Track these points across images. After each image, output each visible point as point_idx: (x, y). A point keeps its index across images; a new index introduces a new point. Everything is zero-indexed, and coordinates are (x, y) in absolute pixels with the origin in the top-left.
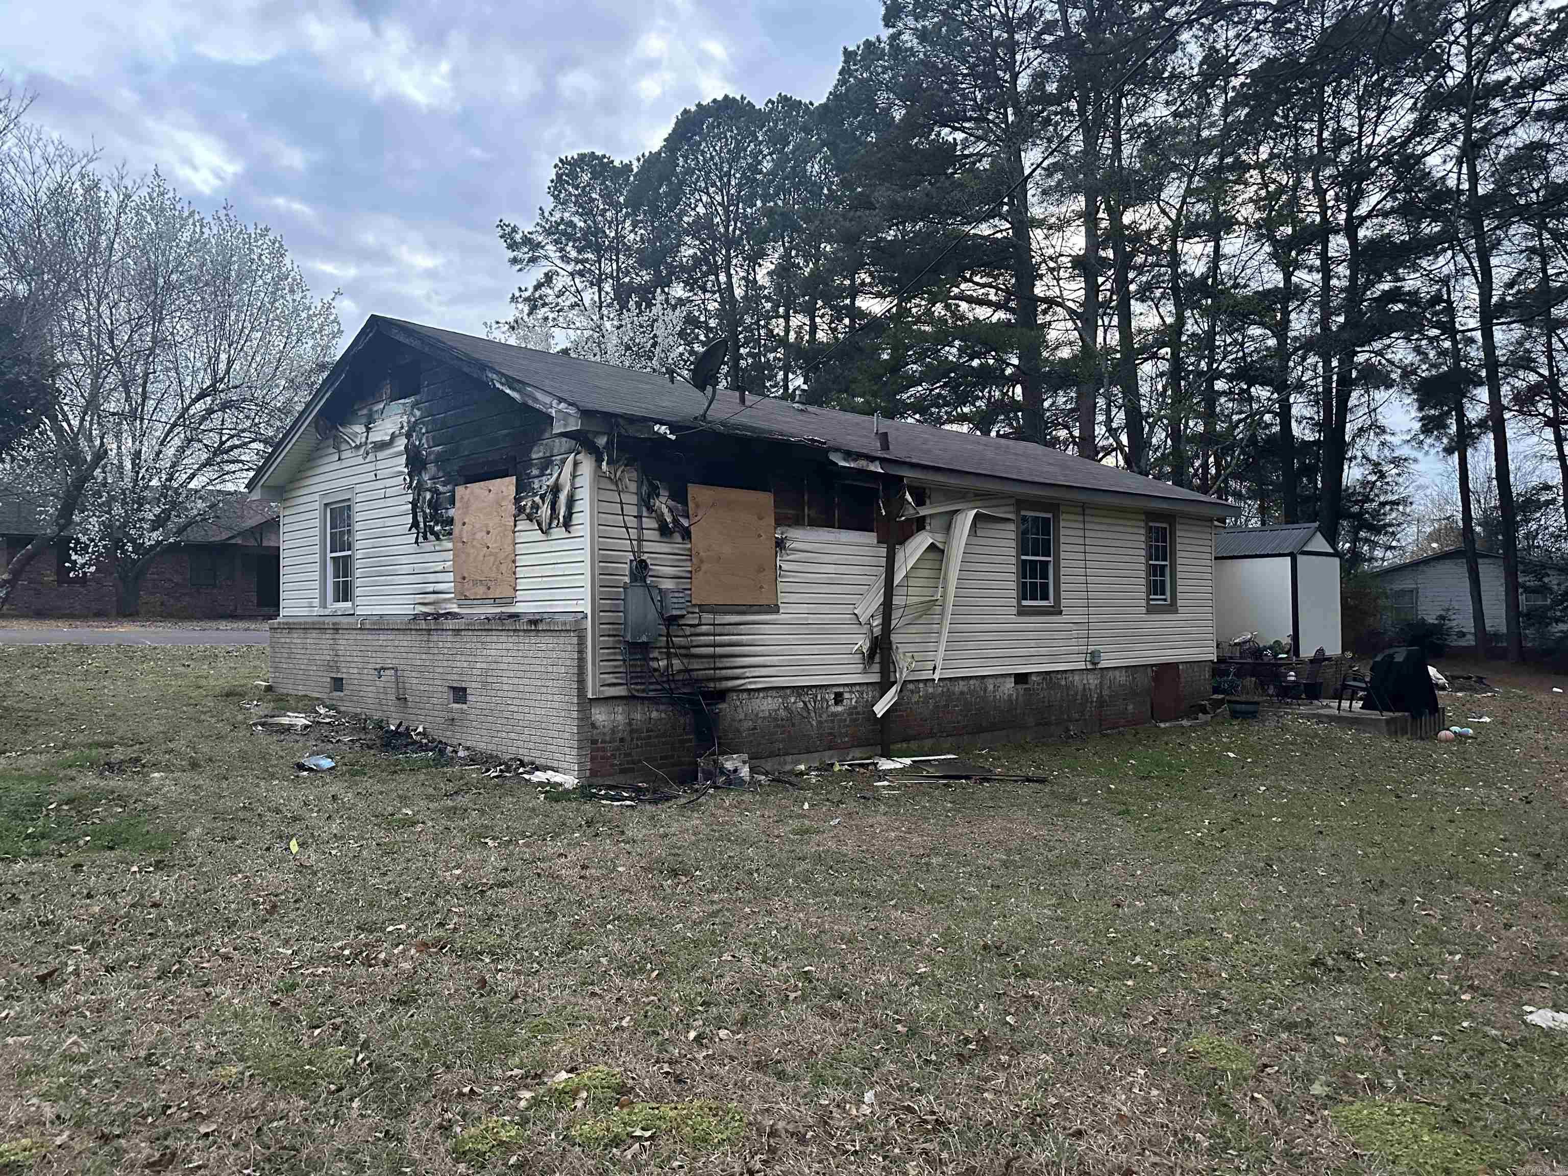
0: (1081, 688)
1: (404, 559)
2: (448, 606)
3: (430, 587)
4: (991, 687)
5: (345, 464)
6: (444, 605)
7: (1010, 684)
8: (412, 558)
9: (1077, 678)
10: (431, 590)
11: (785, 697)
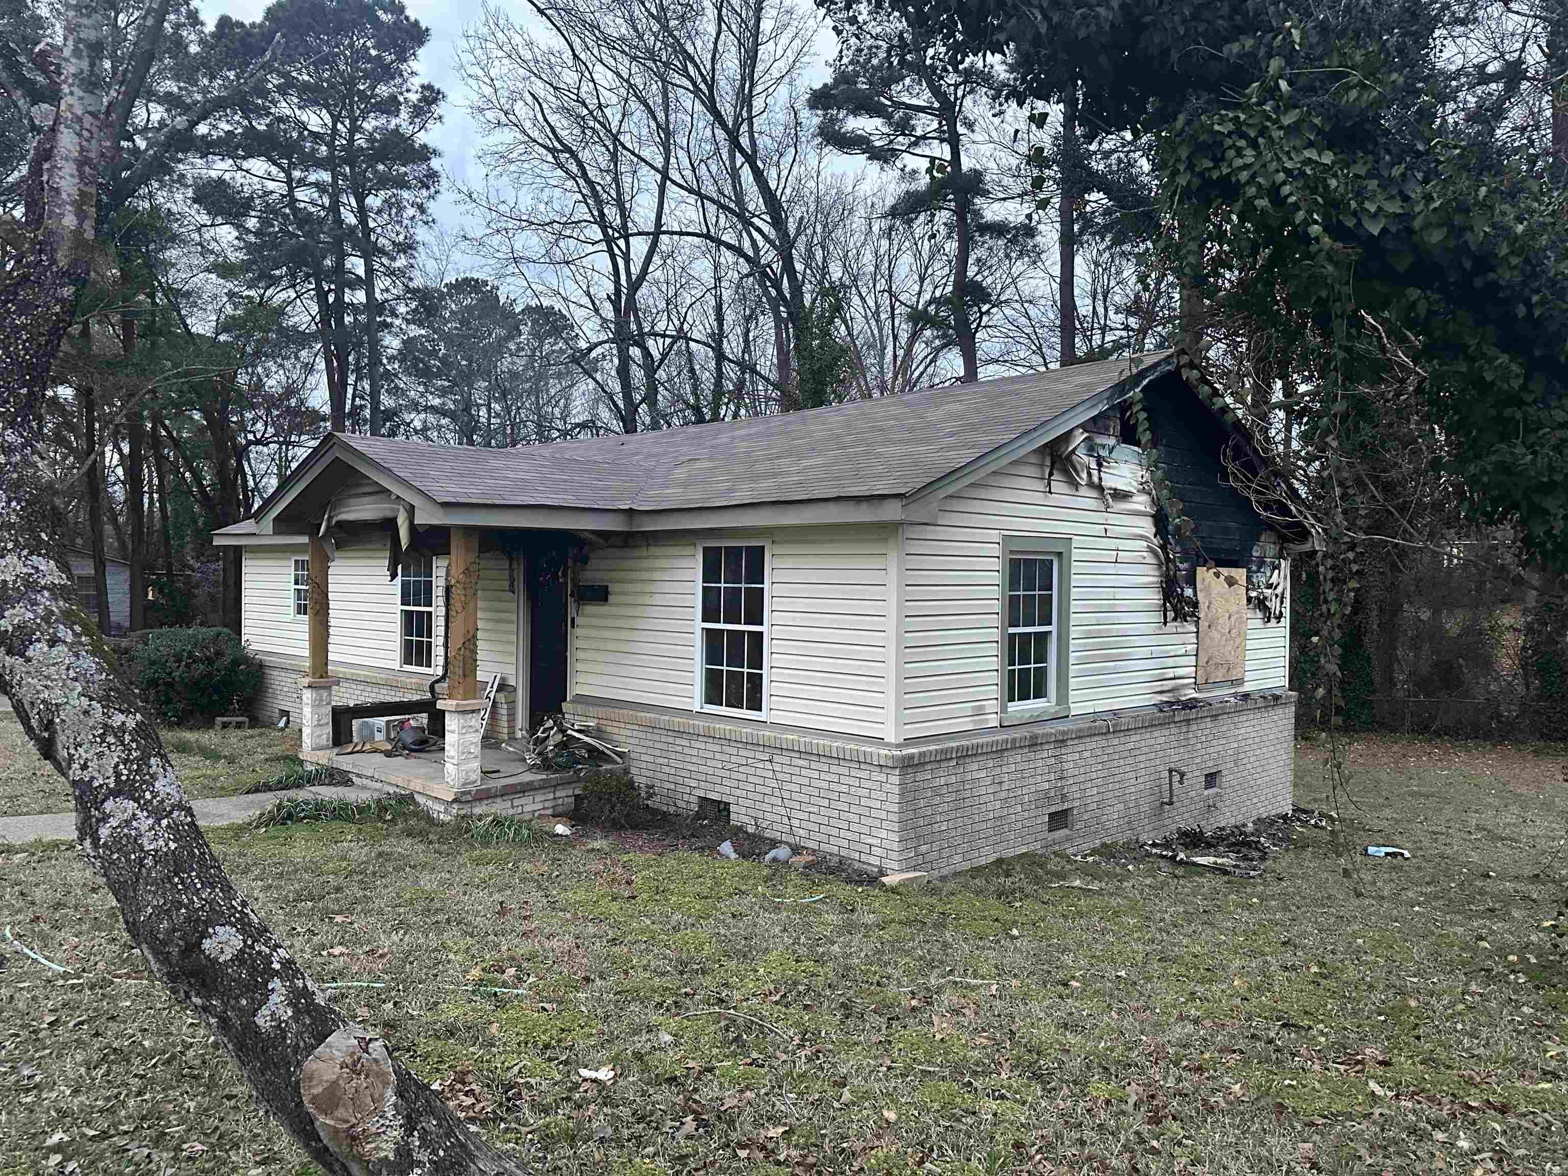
1: (1138, 641)
2: (1188, 692)
3: (1170, 673)
5: (1053, 499)
6: (1183, 692)
8: (1154, 640)
10: (1172, 676)
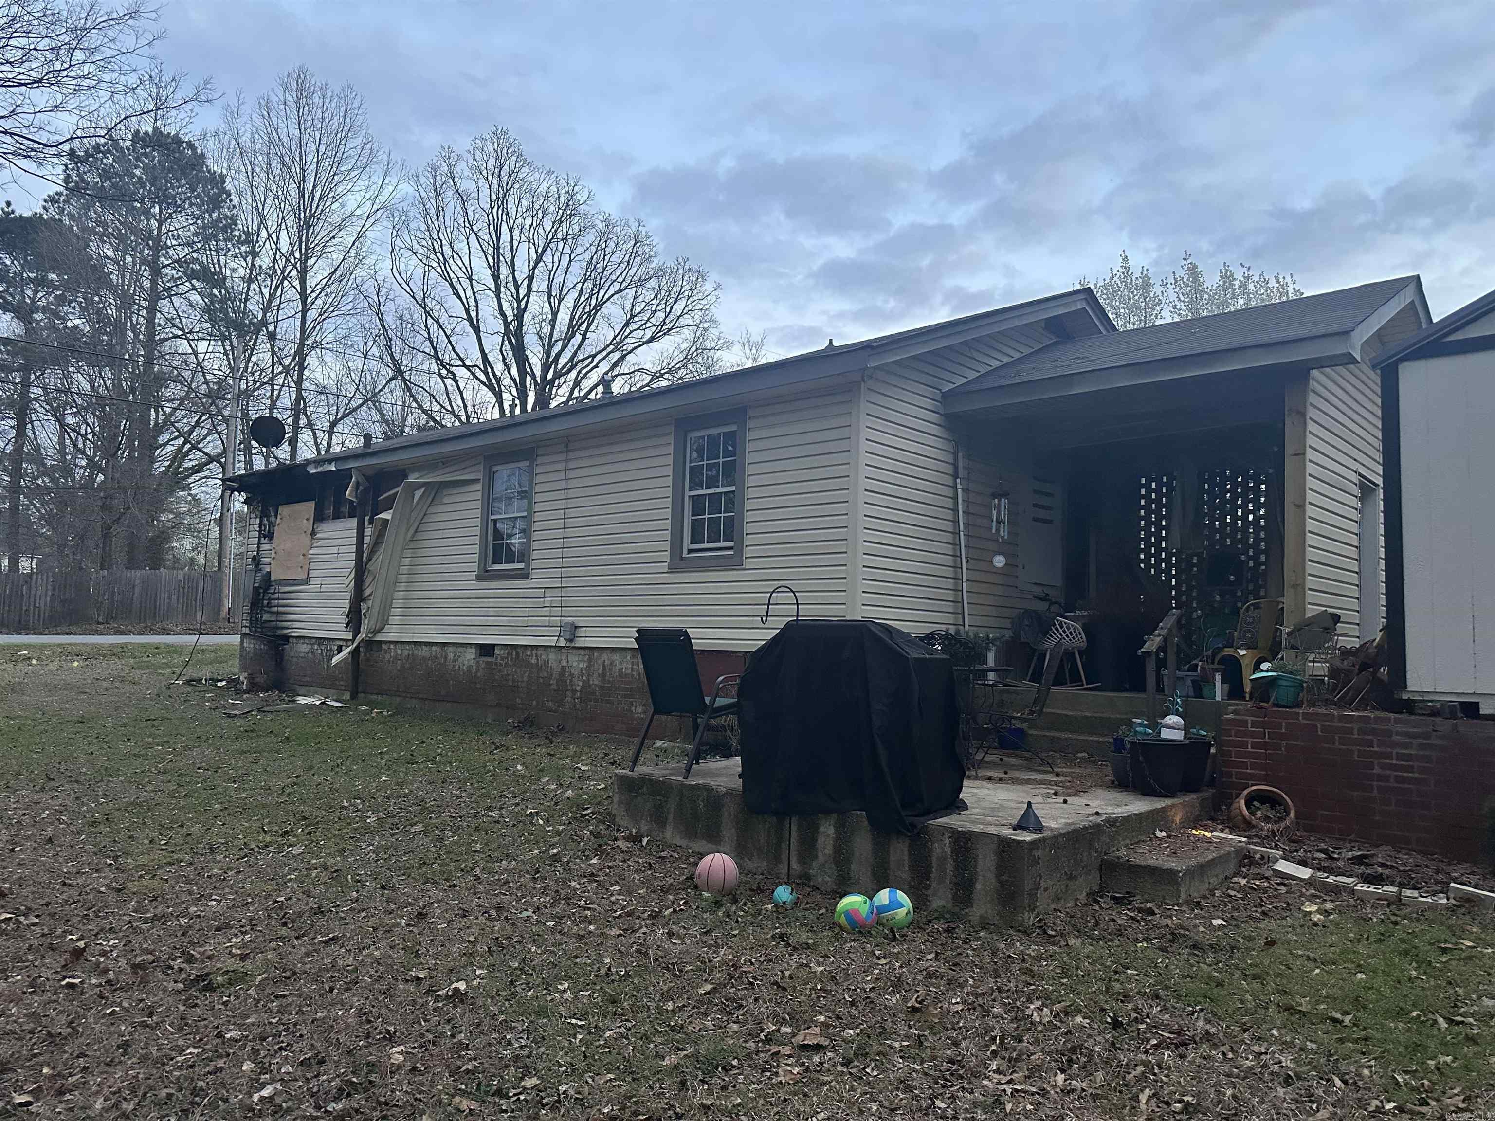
0: (557, 670)
4: (451, 656)
7: (471, 655)
9: (552, 656)
11: (312, 644)
